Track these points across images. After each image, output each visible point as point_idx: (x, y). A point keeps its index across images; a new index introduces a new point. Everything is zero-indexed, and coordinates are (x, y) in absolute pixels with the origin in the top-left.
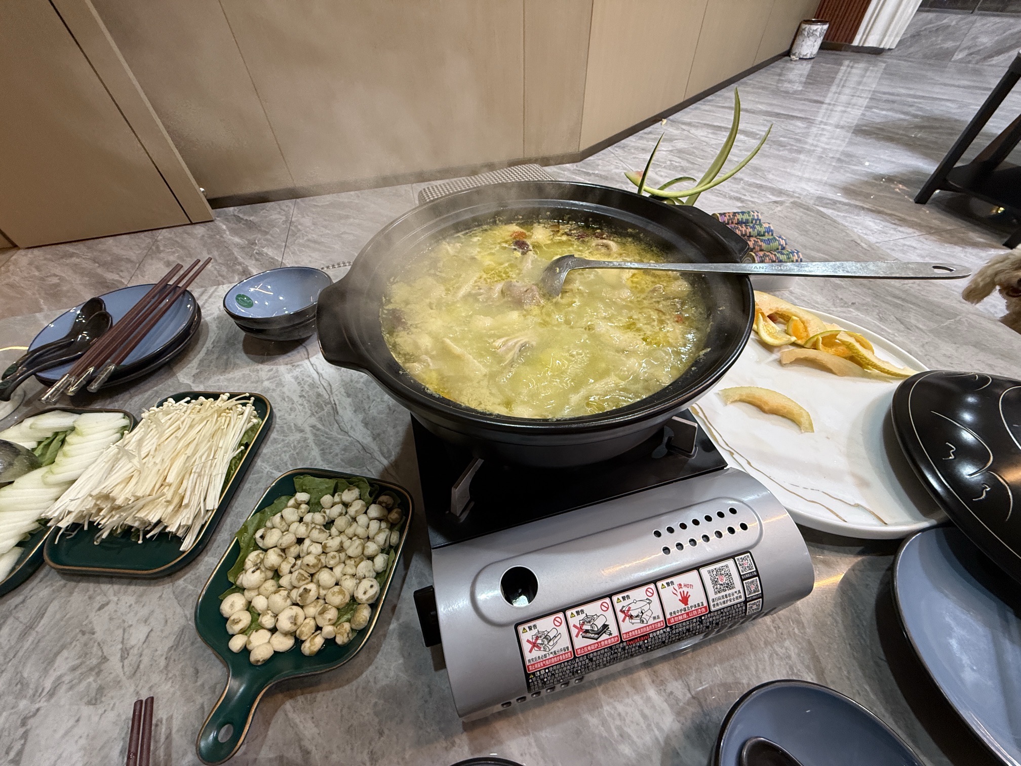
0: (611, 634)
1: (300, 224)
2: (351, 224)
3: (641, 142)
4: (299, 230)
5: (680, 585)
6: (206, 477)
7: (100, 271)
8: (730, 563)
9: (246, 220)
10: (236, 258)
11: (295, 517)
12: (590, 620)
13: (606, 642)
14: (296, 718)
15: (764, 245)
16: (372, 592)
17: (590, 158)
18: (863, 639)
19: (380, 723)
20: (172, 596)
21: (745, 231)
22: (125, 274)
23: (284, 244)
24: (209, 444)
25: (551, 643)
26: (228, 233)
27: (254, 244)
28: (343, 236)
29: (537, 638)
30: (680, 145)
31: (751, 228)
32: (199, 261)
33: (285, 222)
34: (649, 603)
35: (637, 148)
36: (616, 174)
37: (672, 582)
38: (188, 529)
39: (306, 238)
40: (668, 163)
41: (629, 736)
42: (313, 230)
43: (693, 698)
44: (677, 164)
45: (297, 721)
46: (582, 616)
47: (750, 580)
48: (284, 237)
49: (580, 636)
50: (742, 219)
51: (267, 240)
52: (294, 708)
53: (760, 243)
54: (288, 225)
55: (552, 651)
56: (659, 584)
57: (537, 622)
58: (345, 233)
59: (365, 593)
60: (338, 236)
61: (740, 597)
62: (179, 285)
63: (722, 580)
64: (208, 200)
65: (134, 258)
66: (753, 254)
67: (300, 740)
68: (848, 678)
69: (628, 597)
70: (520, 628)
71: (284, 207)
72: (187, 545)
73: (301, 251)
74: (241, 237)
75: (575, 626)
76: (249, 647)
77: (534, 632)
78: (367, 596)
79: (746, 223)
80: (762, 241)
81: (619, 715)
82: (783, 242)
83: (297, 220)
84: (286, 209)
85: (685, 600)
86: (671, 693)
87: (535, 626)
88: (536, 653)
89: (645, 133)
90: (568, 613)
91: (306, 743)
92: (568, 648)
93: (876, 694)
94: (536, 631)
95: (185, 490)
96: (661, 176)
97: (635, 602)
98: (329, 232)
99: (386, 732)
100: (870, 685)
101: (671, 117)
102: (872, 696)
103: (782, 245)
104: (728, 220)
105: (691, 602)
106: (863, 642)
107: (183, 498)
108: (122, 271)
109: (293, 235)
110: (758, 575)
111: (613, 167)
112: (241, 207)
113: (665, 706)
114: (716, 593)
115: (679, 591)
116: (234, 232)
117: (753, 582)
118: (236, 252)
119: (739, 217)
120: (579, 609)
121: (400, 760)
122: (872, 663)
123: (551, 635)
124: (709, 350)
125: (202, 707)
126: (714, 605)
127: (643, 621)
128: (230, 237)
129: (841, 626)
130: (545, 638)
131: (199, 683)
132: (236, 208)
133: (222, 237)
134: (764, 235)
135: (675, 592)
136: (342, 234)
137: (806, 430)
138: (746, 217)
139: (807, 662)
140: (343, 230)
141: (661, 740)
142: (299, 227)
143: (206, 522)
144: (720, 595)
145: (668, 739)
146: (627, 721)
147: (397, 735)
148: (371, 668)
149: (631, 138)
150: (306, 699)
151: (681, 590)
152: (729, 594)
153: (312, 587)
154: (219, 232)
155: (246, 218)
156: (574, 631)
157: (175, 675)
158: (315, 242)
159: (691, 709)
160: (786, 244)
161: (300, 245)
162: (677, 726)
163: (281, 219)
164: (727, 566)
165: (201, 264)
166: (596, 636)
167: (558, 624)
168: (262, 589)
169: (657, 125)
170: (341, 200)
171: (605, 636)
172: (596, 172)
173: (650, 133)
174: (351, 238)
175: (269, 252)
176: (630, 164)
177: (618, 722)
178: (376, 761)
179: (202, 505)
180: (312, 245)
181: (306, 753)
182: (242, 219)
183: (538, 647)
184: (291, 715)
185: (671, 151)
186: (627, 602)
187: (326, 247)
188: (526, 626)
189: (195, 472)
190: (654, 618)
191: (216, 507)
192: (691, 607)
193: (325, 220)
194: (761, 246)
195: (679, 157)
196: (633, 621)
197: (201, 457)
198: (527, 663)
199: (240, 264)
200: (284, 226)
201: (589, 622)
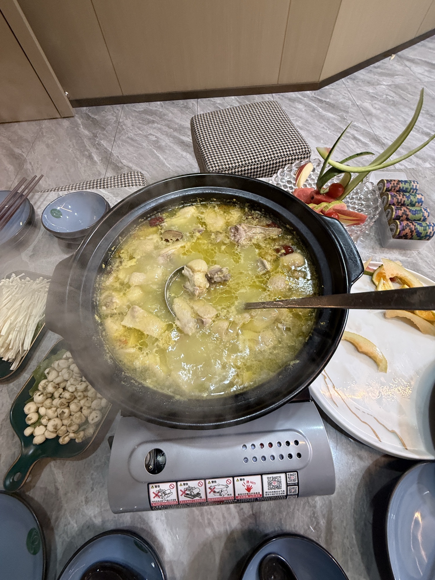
0: (201, 498)
1: (124, 125)
2: (155, 128)
3: (369, 75)
4: (123, 129)
5: (248, 481)
6: (23, 333)
7: (11, 146)
8: (283, 476)
9: (93, 118)
10: (85, 146)
11: (65, 365)
12: (190, 489)
13: (198, 501)
14: (55, 471)
15: (410, 215)
16: (96, 420)
17: (327, 87)
18: (364, 508)
19: (93, 484)
20: (6, 391)
21: (401, 200)
22: (24, 150)
23: (113, 139)
24: (25, 313)
25: (166, 496)
26: (81, 127)
27: (96, 136)
28: (149, 136)
29: (159, 492)
30: (399, 80)
31: (407, 197)
32: (36, 176)
33: (116, 121)
34: (227, 487)
35: (363, 81)
36: (342, 103)
37: (244, 479)
38: (14, 360)
39: (127, 136)
40: (385, 96)
41: (213, 525)
42: (131, 130)
43: (253, 514)
44: (391, 98)
45: (55, 472)
46: (186, 486)
47: (292, 487)
48: (114, 134)
49: (183, 496)
50: (403, 187)
51: (104, 134)
52: (55, 465)
53: (408, 213)
54: (117, 124)
55: (167, 499)
56: (236, 479)
57: (160, 485)
58: (151, 134)
59: (92, 420)
60: (146, 136)
61: (284, 493)
62: (24, 194)
63: (274, 483)
64: (71, 101)
65: (29, 140)
66: (399, 223)
67: (55, 482)
68: (345, 528)
69: (215, 482)
70: (151, 486)
71: (115, 110)
72: (13, 367)
73: (123, 145)
74: (89, 131)
75: (181, 490)
76: (34, 435)
77: (158, 489)
78: (94, 422)
79: (405, 191)
80: (410, 211)
81: (211, 512)
82: (426, 214)
83: (123, 122)
84: (117, 112)
85: (249, 489)
86: (242, 509)
87: (159, 486)
88: (157, 499)
89: (375, 67)
90: (179, 483)
91: (58, 484)
92: (175, 500)
93: (357, 541)
94: (159, 488)
95: (11, 341)
96: (375, 108)
97: (219, 485)
98: (141, 132)
99: (95, 489)
100: (356, 535)
101: (399, 53)
102: (355, 542)
103: (424, 217)
104: (392, 187)
105: (252, 491)
106: (363, 510)
107: (9, 345)
108: (23, 148)
109: (120, 133)
110: (298, 485)
111: (341, 97)
112: (90, 108)
113: (237, 515)
114: (269, 489)
115: (246, 484)
116: (86, 127)
117: (293, 488)
118: (86, 141)
119: (401, 185)
120: (185, 482)
121: (99, 505)
122: (363, 523)
123: (167, 492)
124: (298, 362)
125: (14, 454)
126: (266, 495)
127: (221, 495)
128: (83, 130)
129: (353, 497)
130: (163, 493)
131: (14, 441)
132: (87, 108)
133: (78, 129)
134: (413, 205)
135: (244, 484)
136: (148, 135)
137: (382, 371)
138: (407, 186)
139: (324, 512)
140: (149, 132)
141: (229, 532)
142: (124, 127)
143: (24, 356)
144: (270, 490)
145: (232, 533)
146: (214, 517)
147: (100, 493)
148: (94, 454)
149: (362, 71)
150: (61, 462)
151: (248, 484)
152: (277, 492)
153: (66, 411)
154: (77, 125)
155: (93, 116)
156: (180, 493)
157: (4, 434)
158: (132, 139)
159: (250, 520)
160: (428, 216)
161: (123, 141)
162: (239, 527)
163: (113, 119)
164: (280, 477)
165: (37, 179)
166: (192, 497)
167: (172, 488)
168: (44, 404)
169: (386, 60)
170: (151, 108)
171: (197, 498)
172: (328, 100)
173: (378, 67)
174: (154, 138)
175: (104, 143)
176: (355, 96)
177: (209, 516)
178: (88, 502)
179: (20, 348)
180: (130, 141)
181: (57, 489)
182: (90, 117)
183: (158, 496)
184: (53, 469)
185: (390, 86)
186: (214, 484)
187: (138, 144)
188: (154, 485)
189: (16, 331)
190: (228, 495)
191: (29, 349)
192: (252, 493)
193: (140, 123)
194: (407, 215)
195: (395, 92)
196: (215, 494)
197: (20, 322)
198: (152, 502)
199: (88, 150)
200: (115, 125)
201: (190, 490)
